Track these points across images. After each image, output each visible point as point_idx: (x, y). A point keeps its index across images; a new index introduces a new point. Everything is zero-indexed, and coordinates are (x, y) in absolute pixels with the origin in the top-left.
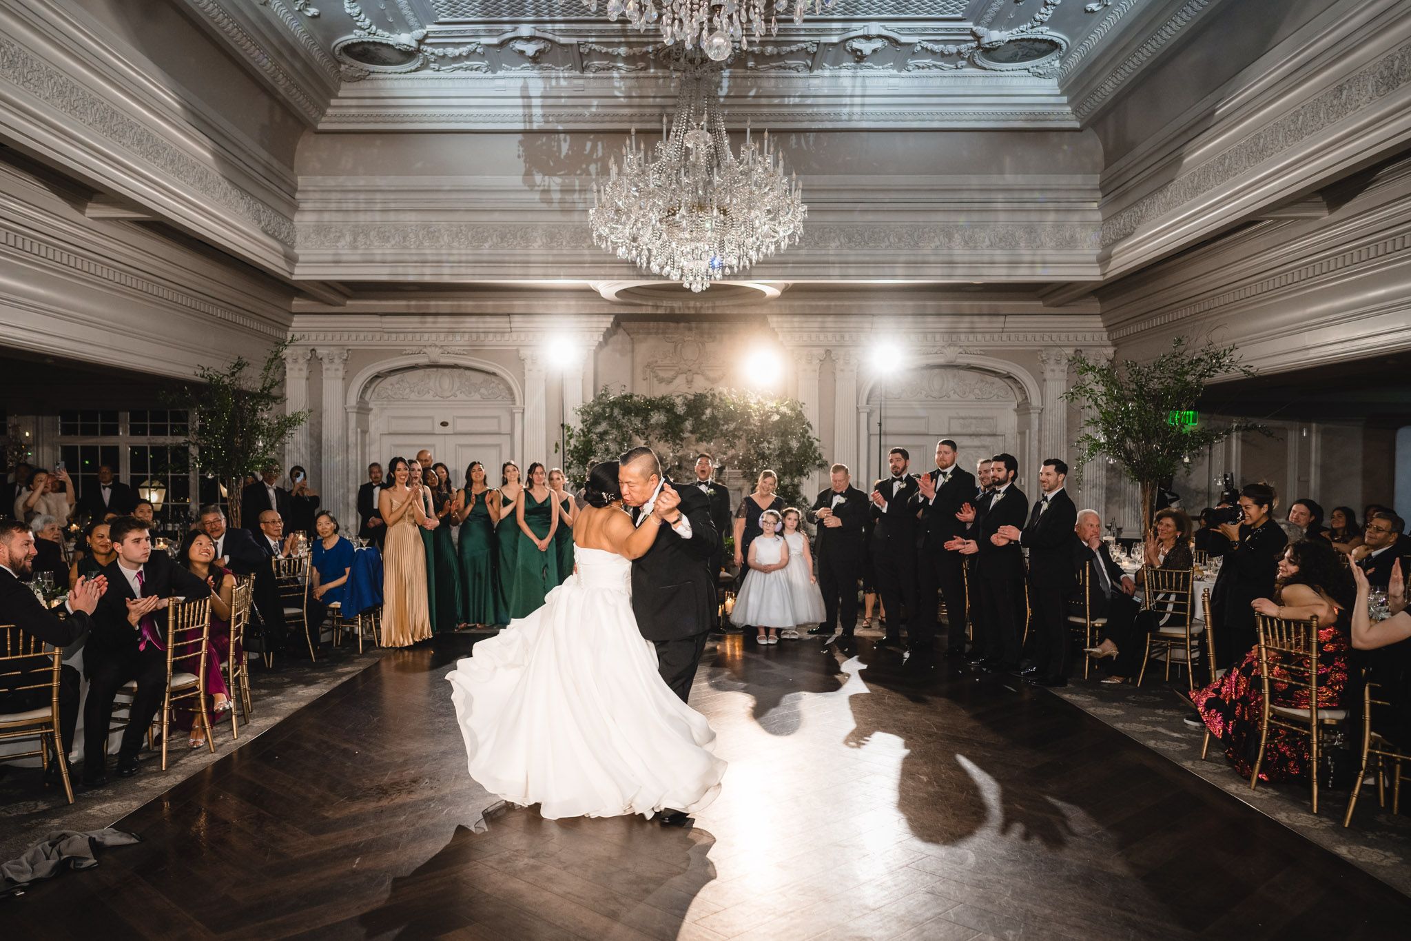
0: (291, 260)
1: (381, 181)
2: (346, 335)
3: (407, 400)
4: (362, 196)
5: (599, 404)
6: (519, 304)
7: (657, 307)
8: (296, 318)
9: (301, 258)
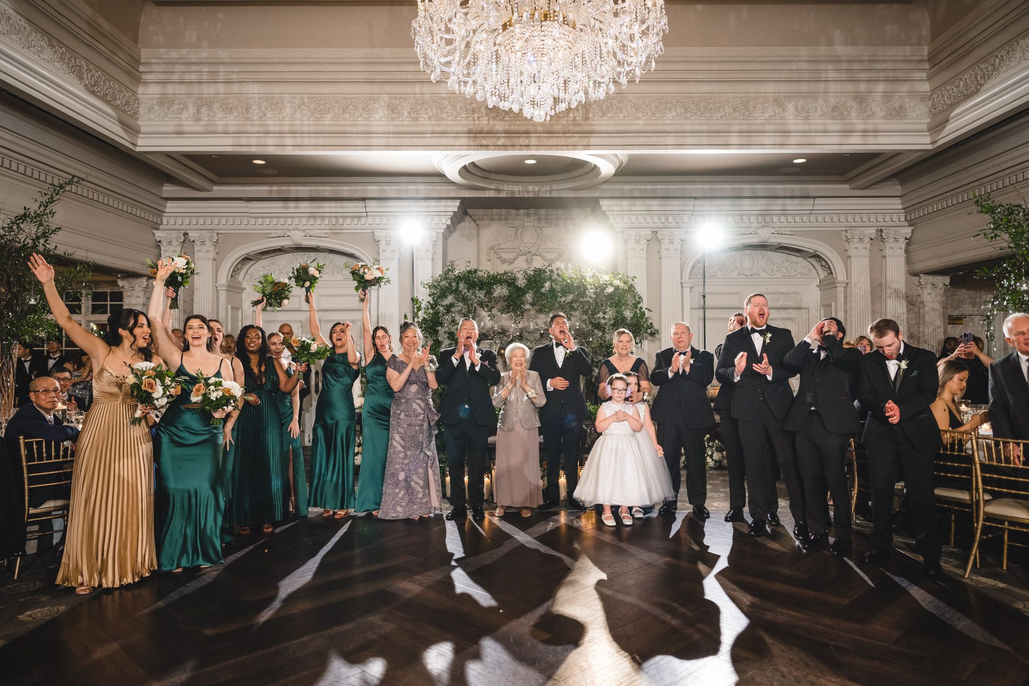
0: (134, 131)
1: (224, 54)
4: (206, 69)
5: (446, 279)
6: (372, 189)
8: (169, 204)
9: (143, 129)
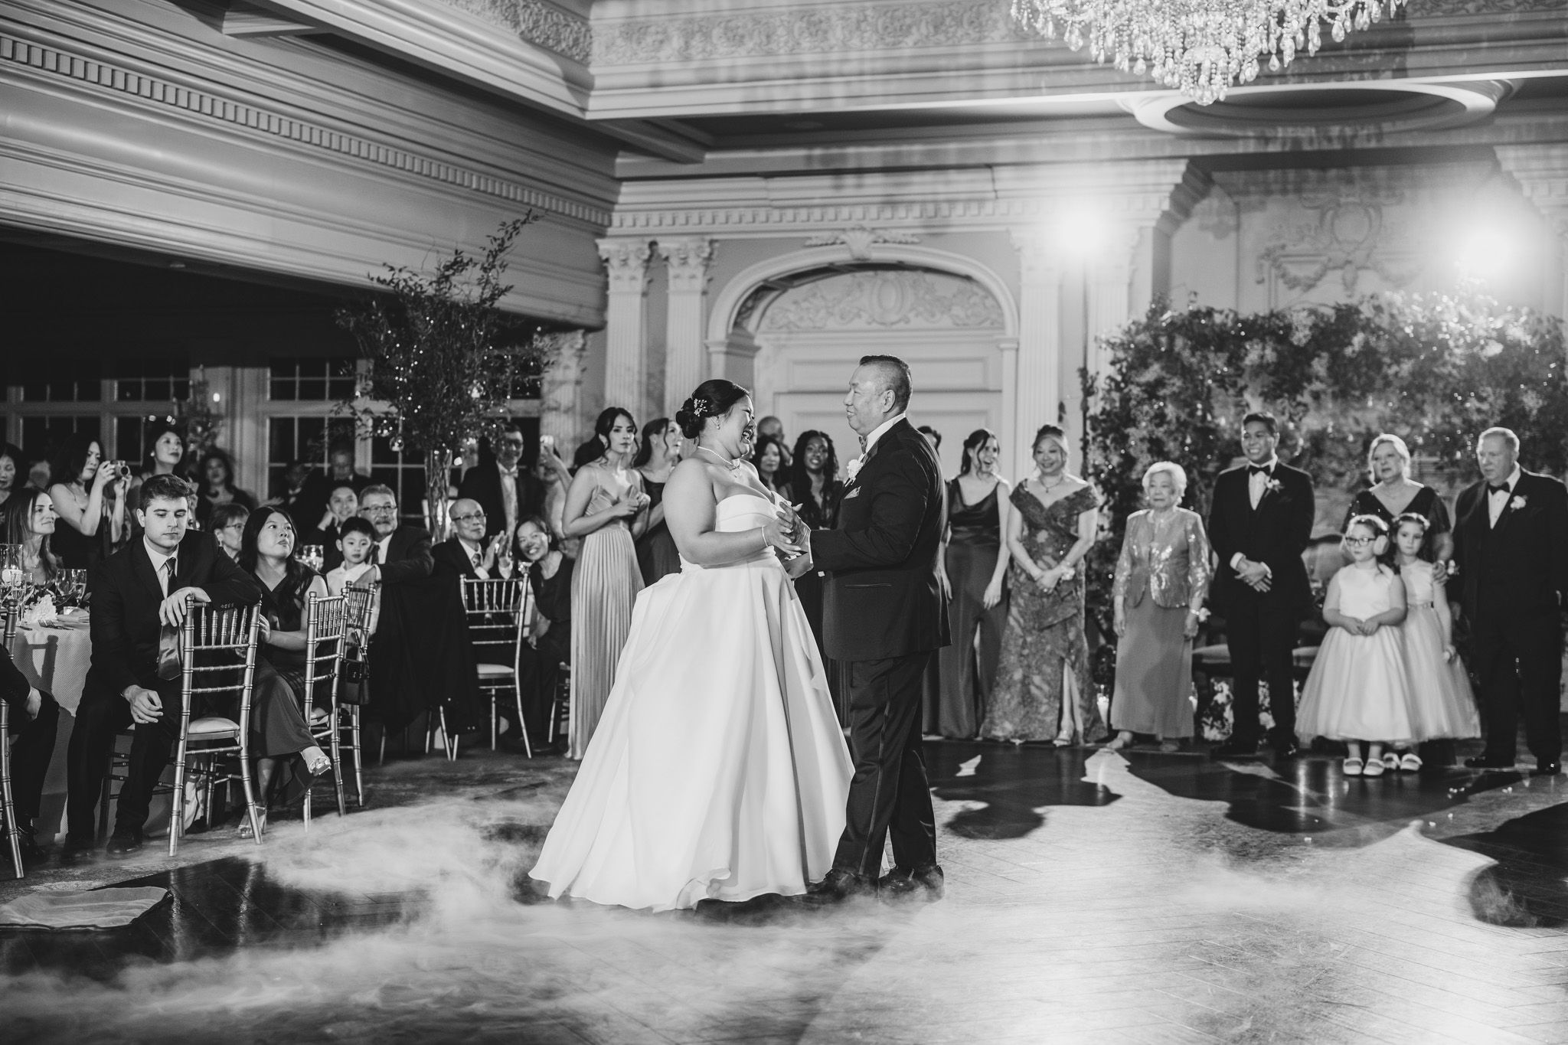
0: (581, 86)
2: (708, 216)
3: (819, 330)
5: (1149, 328)
6: (1005, 147)
7: (1267, 140)
8: (626, 188)
9: (599, 82)
